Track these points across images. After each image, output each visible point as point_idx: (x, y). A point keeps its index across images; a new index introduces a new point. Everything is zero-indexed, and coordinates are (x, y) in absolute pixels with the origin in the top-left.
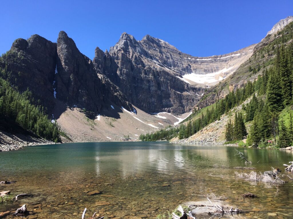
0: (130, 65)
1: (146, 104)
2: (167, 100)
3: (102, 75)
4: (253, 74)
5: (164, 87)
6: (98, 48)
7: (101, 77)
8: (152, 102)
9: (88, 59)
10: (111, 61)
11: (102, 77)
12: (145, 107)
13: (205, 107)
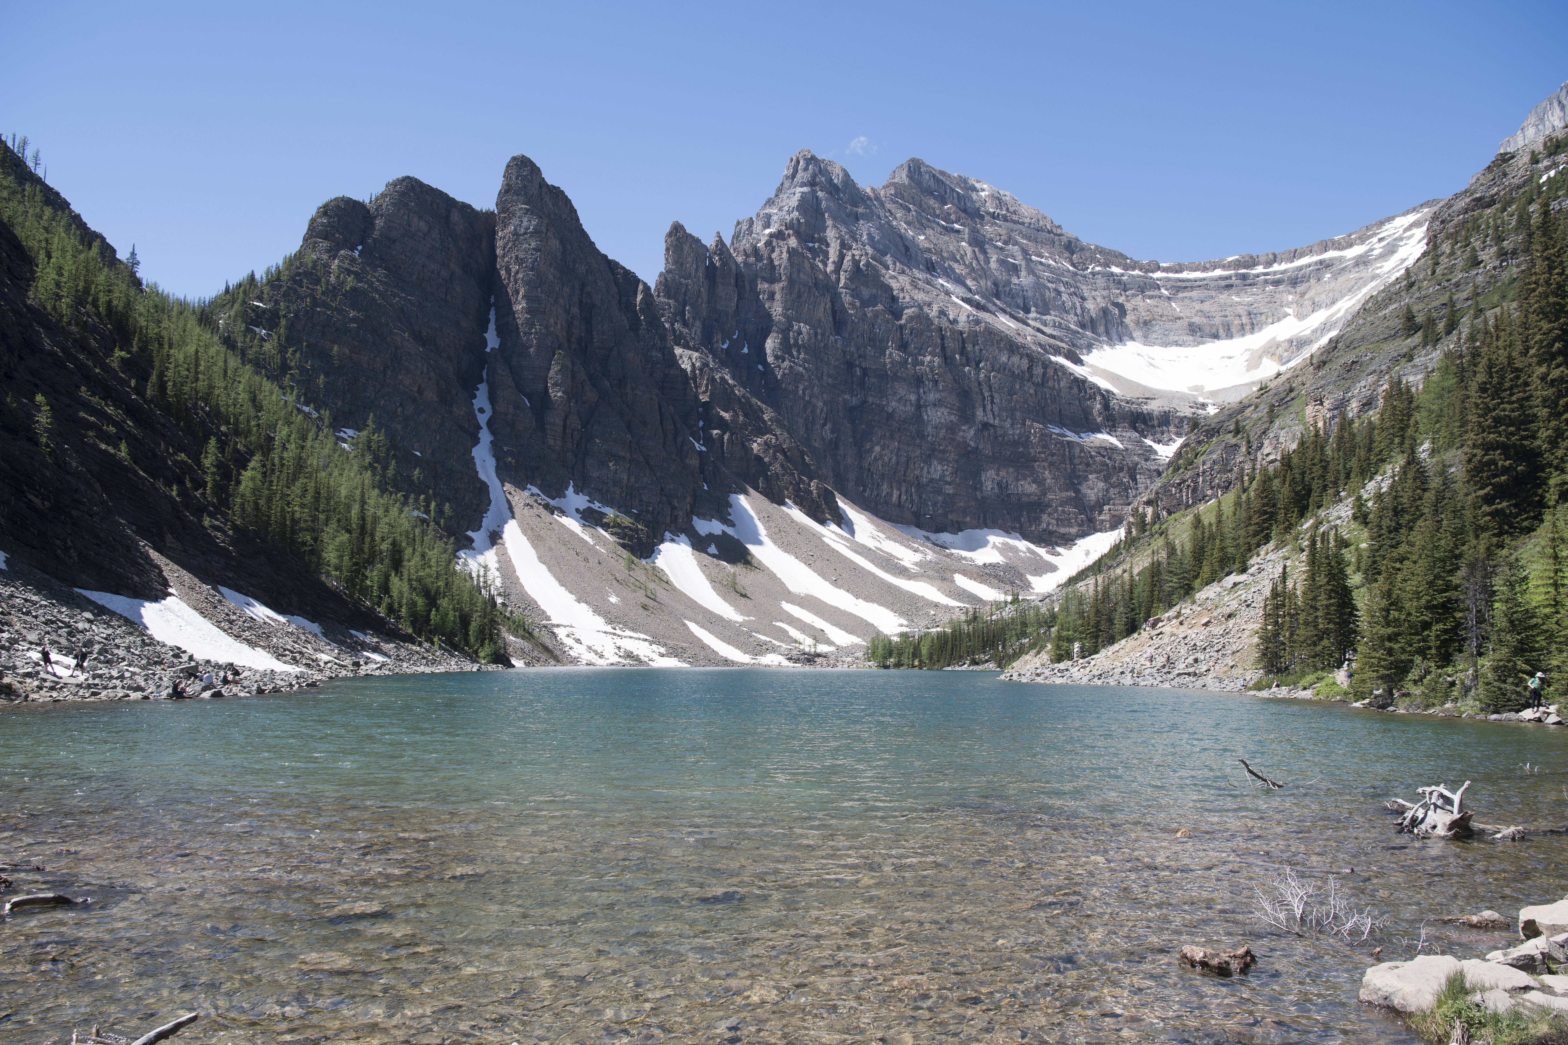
0: (829, 305)
1: (903, 489)
2: (1003, 473)
3: (696, 355)
4: (1424, 346)
5: (989, 407)
6: (677, 230)
7: (693, 365)
8: (931, 480)
9: (630, 280)
10: (737, 285)
11: (698, 364)
12: (899, 504)
13: (1188, 506)
